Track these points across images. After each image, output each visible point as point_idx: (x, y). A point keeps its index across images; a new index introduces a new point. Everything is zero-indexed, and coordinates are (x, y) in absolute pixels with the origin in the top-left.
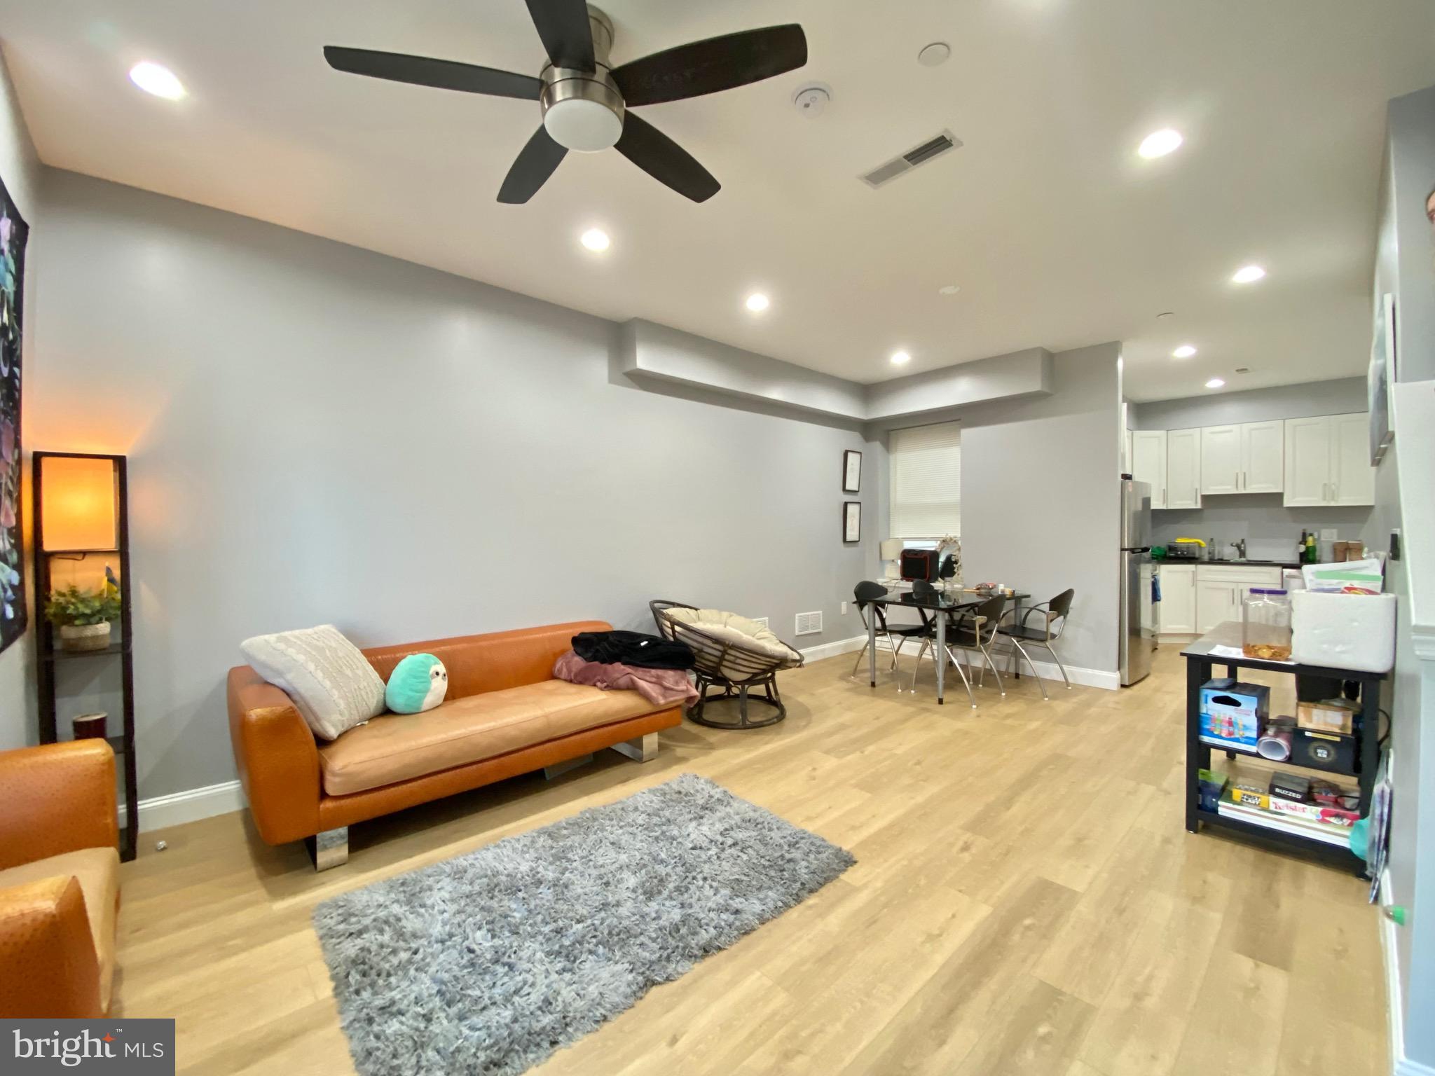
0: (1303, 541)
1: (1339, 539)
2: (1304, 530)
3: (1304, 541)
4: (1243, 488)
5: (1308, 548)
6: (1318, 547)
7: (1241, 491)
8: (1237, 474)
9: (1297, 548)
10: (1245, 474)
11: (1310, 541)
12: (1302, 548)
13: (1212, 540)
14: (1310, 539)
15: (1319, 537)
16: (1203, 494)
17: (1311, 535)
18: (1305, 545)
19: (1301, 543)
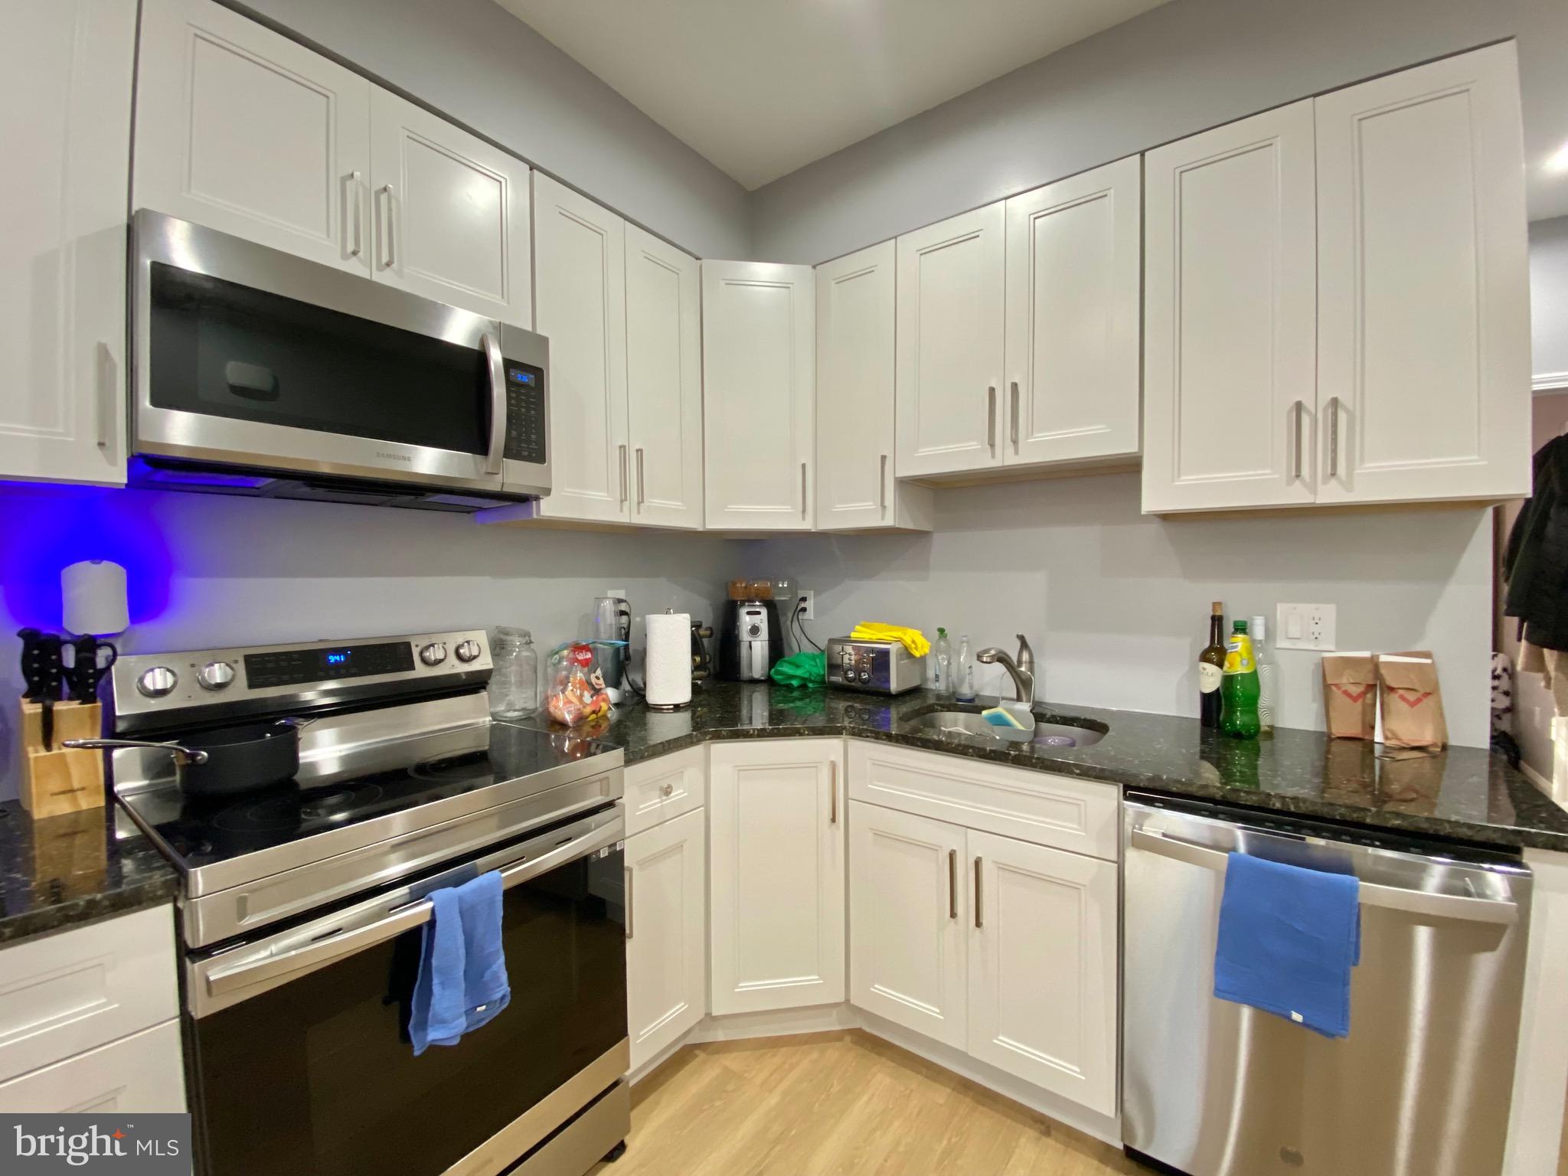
0: (1211, 649)
1: (1340, 646)
2: (1219, 604)
3: (1215, 653)
4: (1010, 450)
5: (1228, 680)
6: (1265, 674)
7: (1006, 458)
8: (992, 390)
9: (1194, 674)
10: (1015, 386)
11: (1239, 656)
12: (1211, 679)
13: (941, 631)
14: (1238, 644)
15: (1269, 633)
16: (900, 474)
17: (1241, 628)
18: (1220, 665)
19: (1205, 657)
